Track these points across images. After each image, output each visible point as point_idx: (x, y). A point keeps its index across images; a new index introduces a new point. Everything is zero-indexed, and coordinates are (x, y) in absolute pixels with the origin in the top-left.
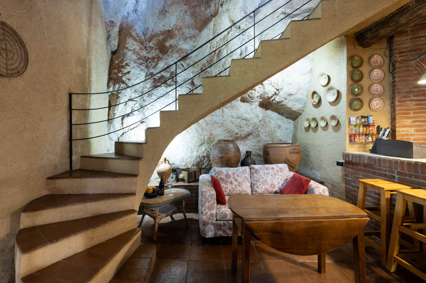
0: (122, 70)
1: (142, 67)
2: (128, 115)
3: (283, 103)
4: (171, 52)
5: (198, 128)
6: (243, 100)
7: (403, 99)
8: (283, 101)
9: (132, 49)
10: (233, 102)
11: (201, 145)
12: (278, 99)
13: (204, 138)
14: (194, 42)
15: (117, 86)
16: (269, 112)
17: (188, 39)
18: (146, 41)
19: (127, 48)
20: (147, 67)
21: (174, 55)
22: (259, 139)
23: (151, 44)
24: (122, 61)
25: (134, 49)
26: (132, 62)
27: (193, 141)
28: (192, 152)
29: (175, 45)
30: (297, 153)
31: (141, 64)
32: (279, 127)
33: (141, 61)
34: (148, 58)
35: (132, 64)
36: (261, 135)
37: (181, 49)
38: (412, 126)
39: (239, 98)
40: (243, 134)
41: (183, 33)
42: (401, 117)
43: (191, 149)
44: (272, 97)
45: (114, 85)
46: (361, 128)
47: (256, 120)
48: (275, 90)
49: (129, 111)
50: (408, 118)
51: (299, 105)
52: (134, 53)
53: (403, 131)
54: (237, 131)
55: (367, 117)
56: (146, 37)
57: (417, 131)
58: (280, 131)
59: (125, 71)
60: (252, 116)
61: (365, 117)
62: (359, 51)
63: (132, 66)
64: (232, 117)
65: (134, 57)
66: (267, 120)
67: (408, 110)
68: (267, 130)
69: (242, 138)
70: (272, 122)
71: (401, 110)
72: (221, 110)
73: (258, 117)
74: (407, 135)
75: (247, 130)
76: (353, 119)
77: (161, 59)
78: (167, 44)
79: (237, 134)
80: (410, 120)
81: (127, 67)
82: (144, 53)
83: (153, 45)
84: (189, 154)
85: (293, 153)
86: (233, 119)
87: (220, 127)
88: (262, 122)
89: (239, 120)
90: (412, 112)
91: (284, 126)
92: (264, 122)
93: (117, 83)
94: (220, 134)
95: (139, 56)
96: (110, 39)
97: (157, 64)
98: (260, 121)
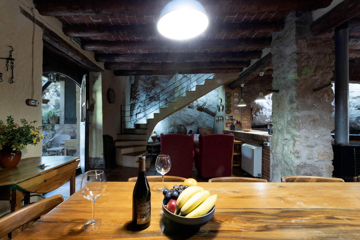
0: (136, 93)
1: (145, 92)
2: (139, 113)
3: (208, 109)
4: (157, 86)
5: (169, 119)
6: (189, 107)
7: (244, 110)
8: (208, 108)
9: (140, 84)
10: (184, 108)
11: (170, 127)
12: (205, 107)
13: (172, 124)
14: (167, 84)
15: (134, 101)
16: (203, 113)
17: (164, 83)
18: (146, 80)
19: (139, 84)
20: (147, 92)
21: (158, 88)
22: (198, 125)
23: (148, 82)
24: (136, 89)
25: (141, 85)
26: (141, 90)
27: (167, 125)
28: (166, 130)
29: (159, 84)
30: (210, 131)
31: (144, 91)
32: (207, 120)
33: (144, 89)
34: (147, 88)
35: (141, 91)
36: (199, 123)
37: (162, 86)
38: (246, 120)
39: (187, 106)
40: (190, 122)
41: (162, 80)
42: (243, 117)
43: (166, 129)
44: (202, 106)
45: (133, 100)
46: (230, 121)
47: (195, 116)
48: (203, 103)
49: (139, 111)
50: (245, 117)
51: (215, 110)
52: (141, 86)
53: (244, 122)
54: (187, 121)
55: (232, 117)
56: (146, 78)
57: (248, 122)
58: (208, 121)
59: (138, 94)
60: (194, 114)
61: (231, 117)
62: (230, 91)
63: (140, 92)
64: (184, 115)
65: (142, 88)
66: (202, 116)
67: (245, 114)
68: (202, 121)
69: (190, 124)
70: (204, 117)
71: (243, 114)
72: (179, 112)
73: (196, 115)
74: (245, 124)
75: (192, 121)
76: (227, 117)
77: (153, 89)
78: (156, 82)
79: (187, 122)
80: (246, 118)
81: (139, 92)
82: (145, 86)
83: (149, 82)
84: (165, 131)
85: (208, 131)
86: (184, 116)
87: (179, 119)
88: (199, 118)
89: (187, 116)
90: (246, 115)
91: (210, 119)
92: (200, 117)
93: (135, 99)
94: (179, 122)
95: (143, 87)
96: (131, 80)
97: (151, 91)
98: (198, 117)
